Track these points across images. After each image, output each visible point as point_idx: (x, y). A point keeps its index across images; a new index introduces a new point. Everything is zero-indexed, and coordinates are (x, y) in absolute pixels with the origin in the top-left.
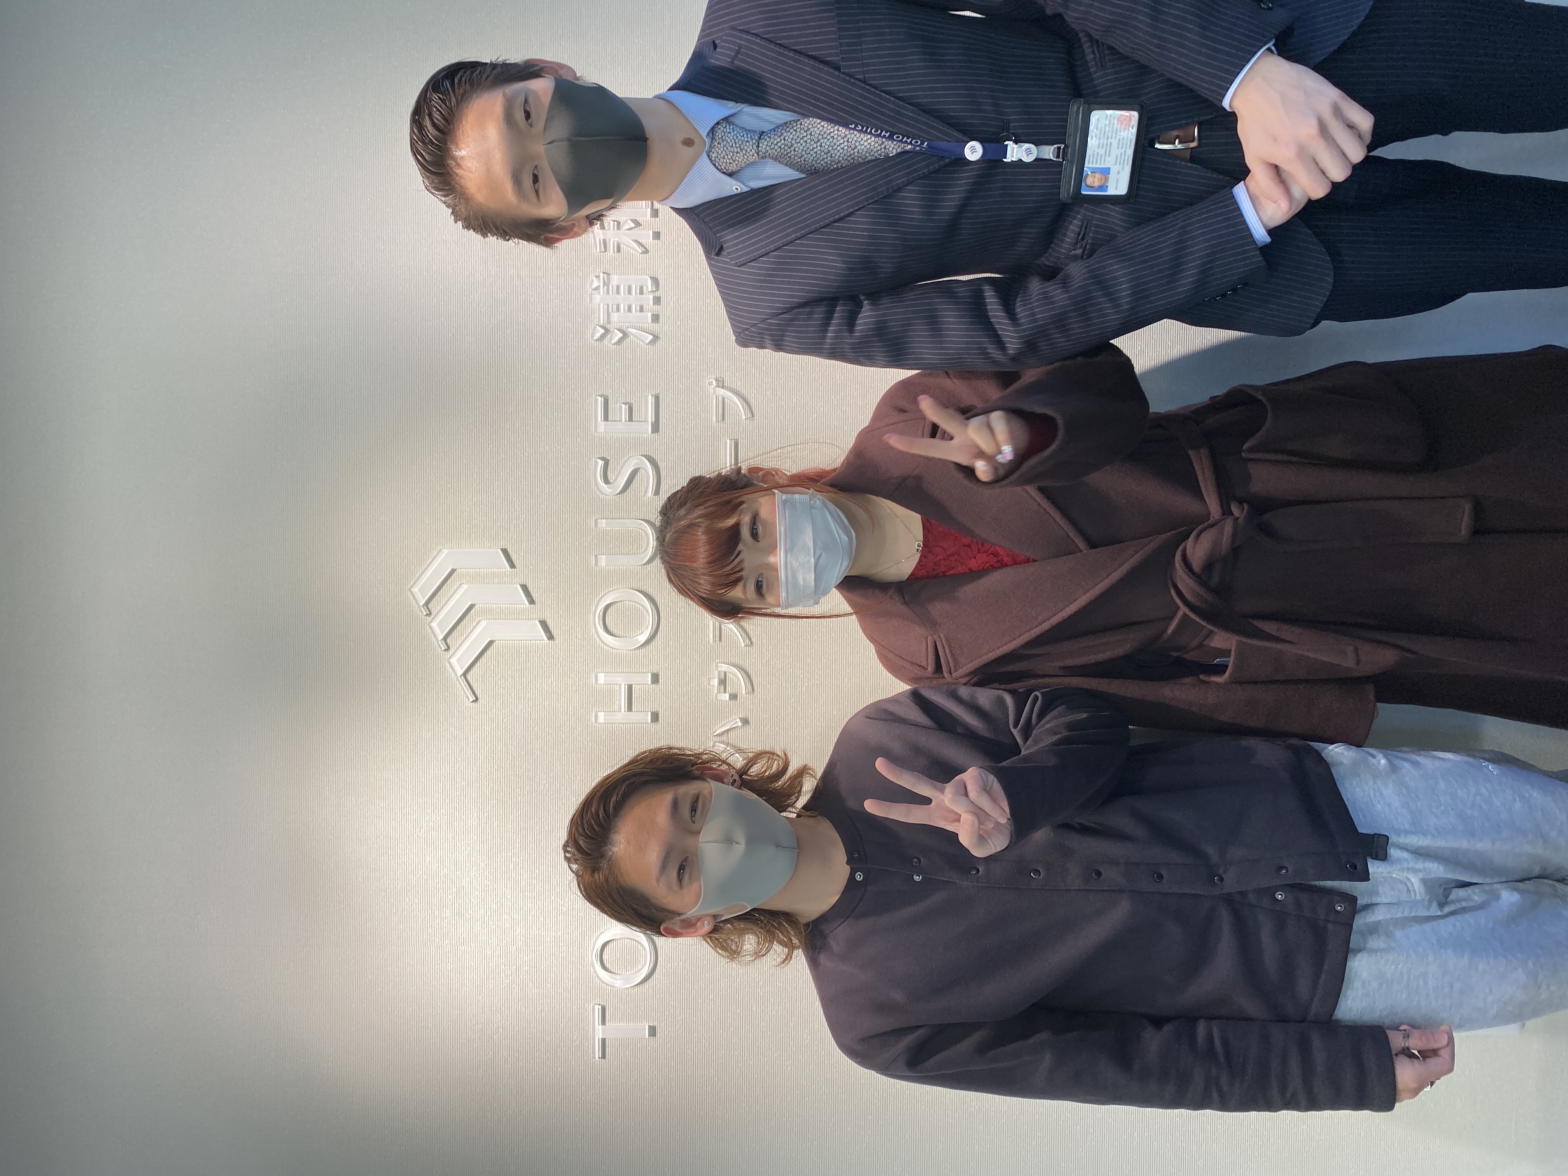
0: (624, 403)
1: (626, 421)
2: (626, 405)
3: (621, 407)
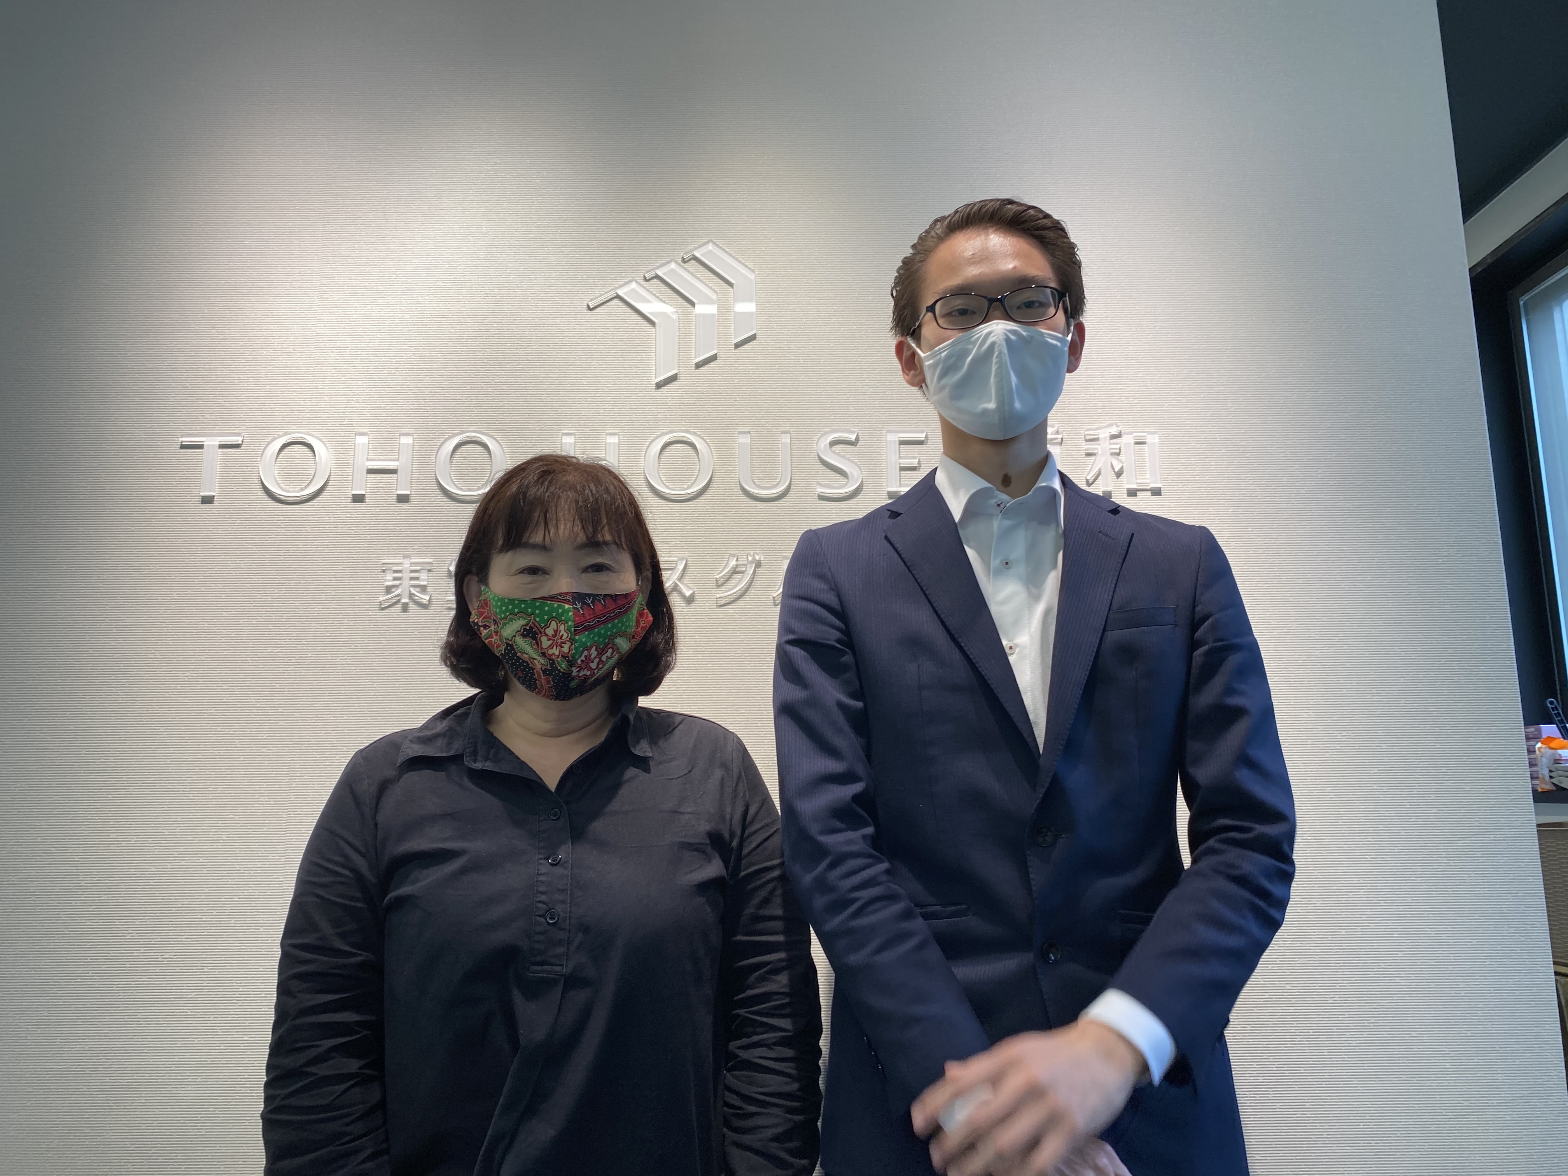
0: (919, 461)
1: (900, 464)
2: (918, 464)
3: (915, 458)
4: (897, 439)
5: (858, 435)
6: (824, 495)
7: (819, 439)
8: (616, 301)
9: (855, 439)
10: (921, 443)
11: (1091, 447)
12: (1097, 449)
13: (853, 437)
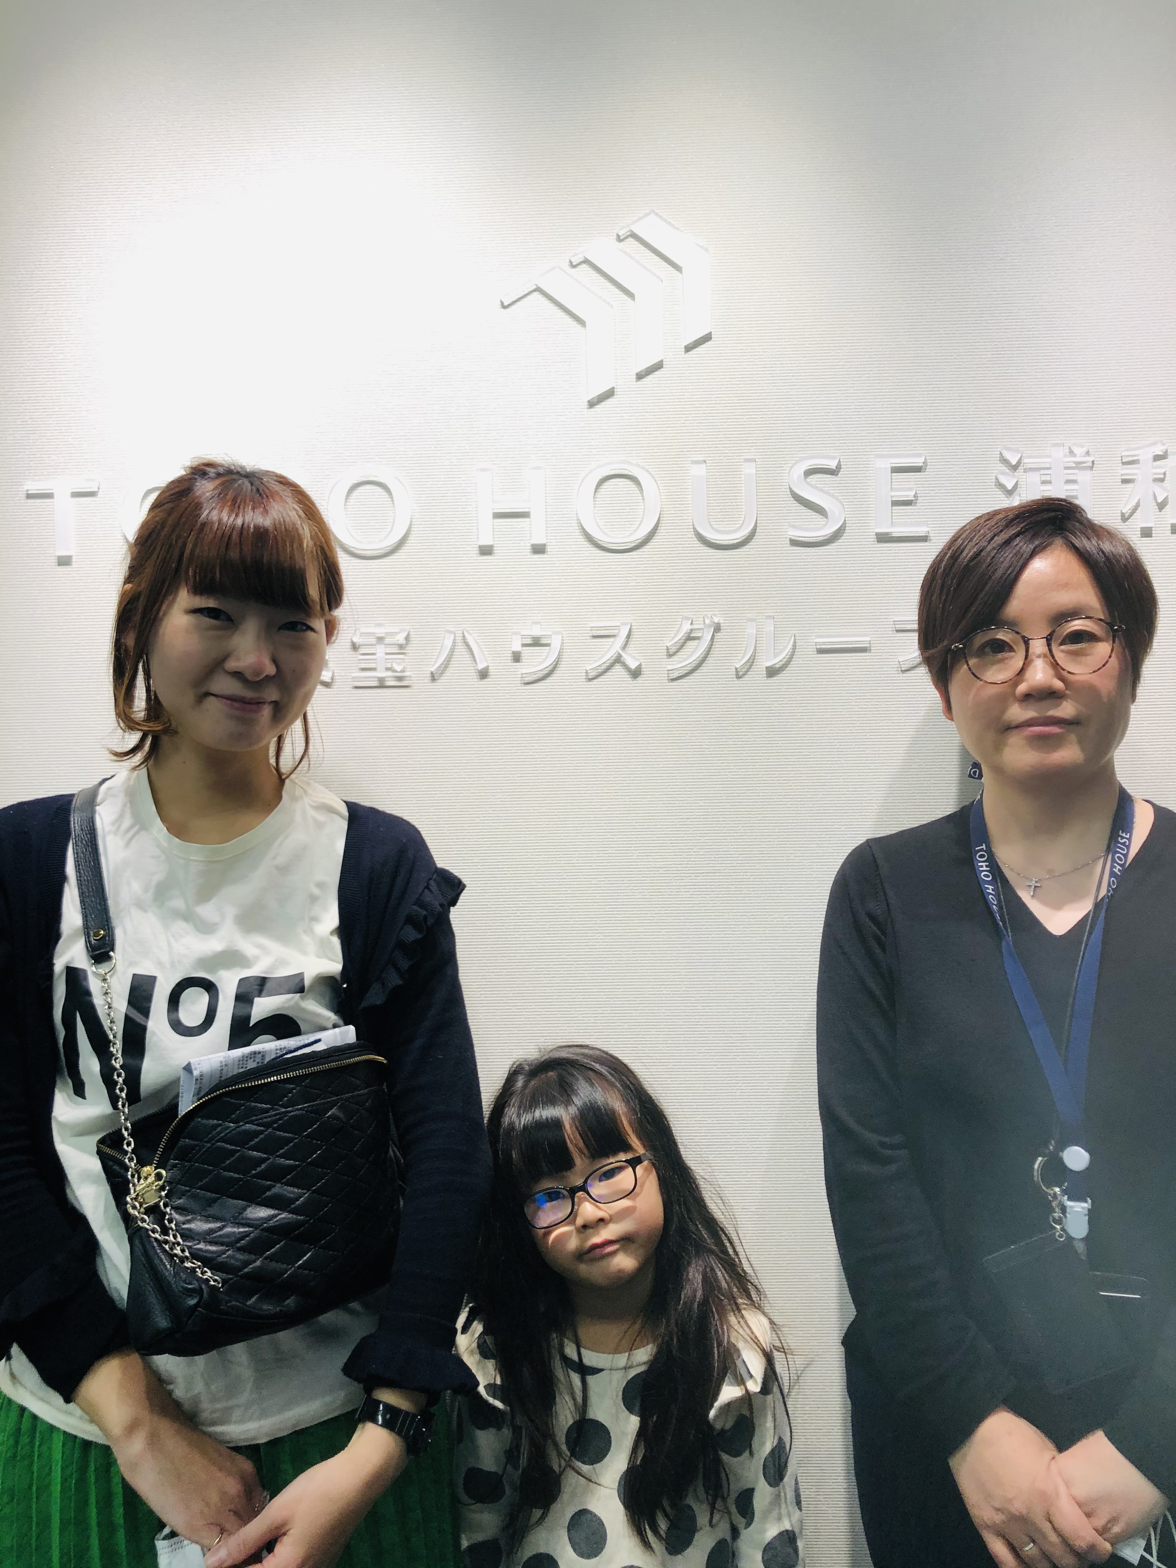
0: (916, 493)
1: (892, 497)
2: (914, 496)
3: (911, 489)
4: (889, 466)
5: (839, 462)
6: (797, 539)
7: (791, 468)
8: (536, 294)
9: (836, 467)
10: (917, 469)
11: (1129, 471)
12: (1136, 474)
13: (833, 464)
